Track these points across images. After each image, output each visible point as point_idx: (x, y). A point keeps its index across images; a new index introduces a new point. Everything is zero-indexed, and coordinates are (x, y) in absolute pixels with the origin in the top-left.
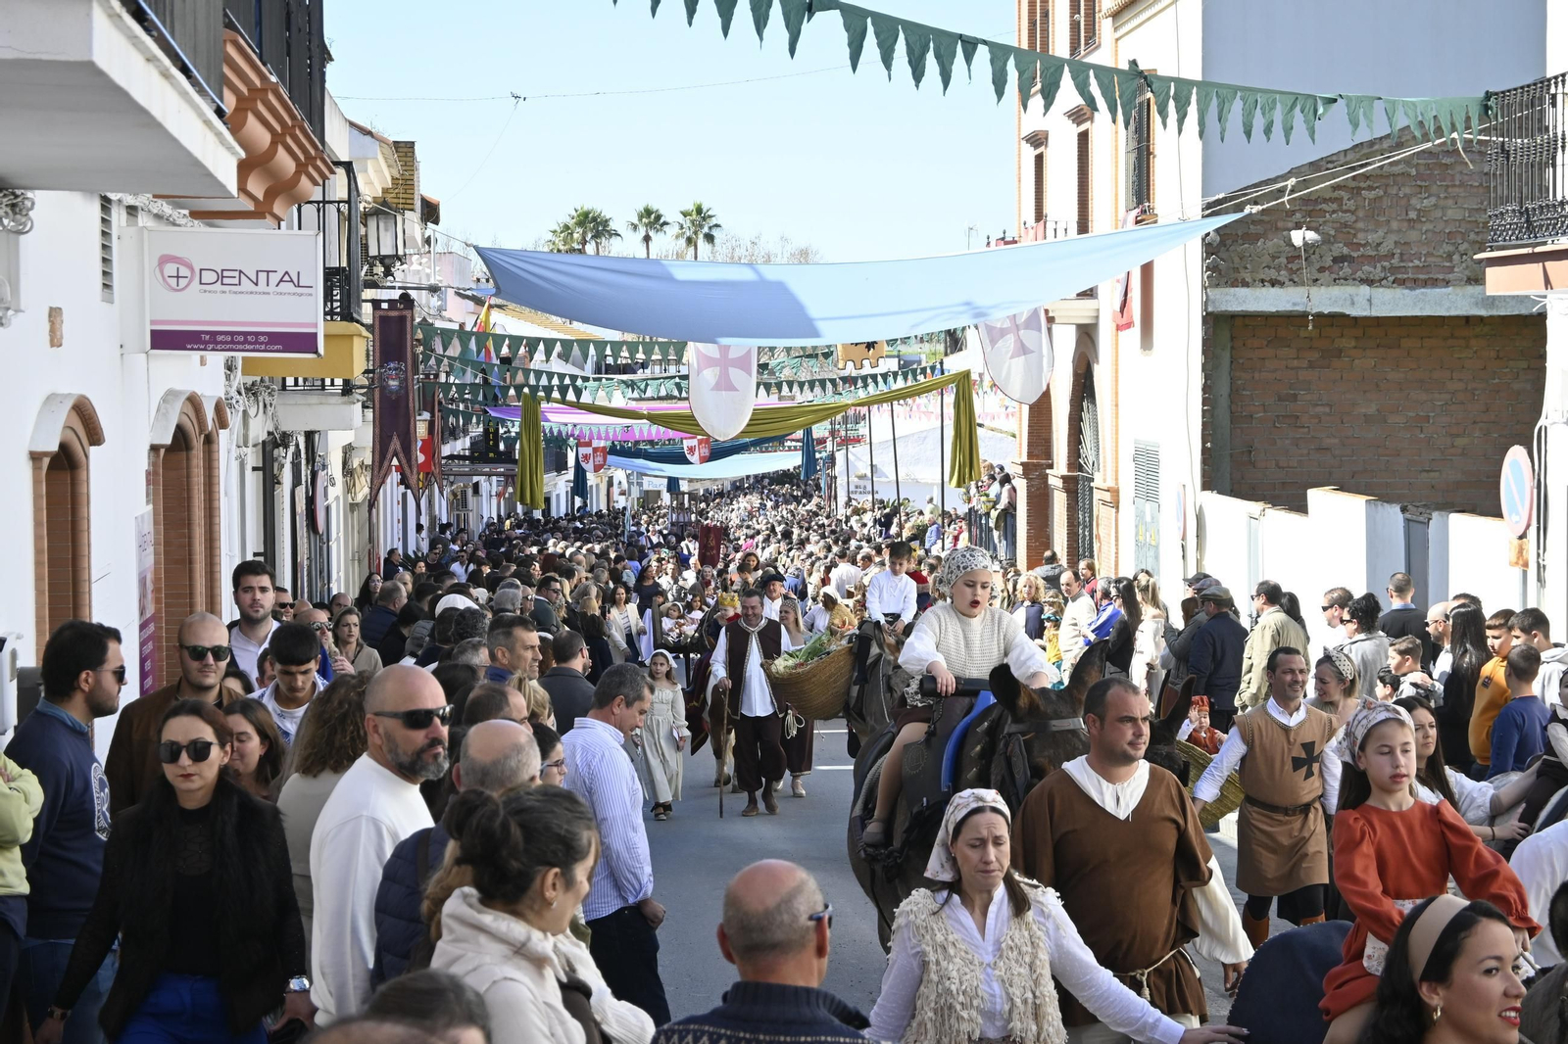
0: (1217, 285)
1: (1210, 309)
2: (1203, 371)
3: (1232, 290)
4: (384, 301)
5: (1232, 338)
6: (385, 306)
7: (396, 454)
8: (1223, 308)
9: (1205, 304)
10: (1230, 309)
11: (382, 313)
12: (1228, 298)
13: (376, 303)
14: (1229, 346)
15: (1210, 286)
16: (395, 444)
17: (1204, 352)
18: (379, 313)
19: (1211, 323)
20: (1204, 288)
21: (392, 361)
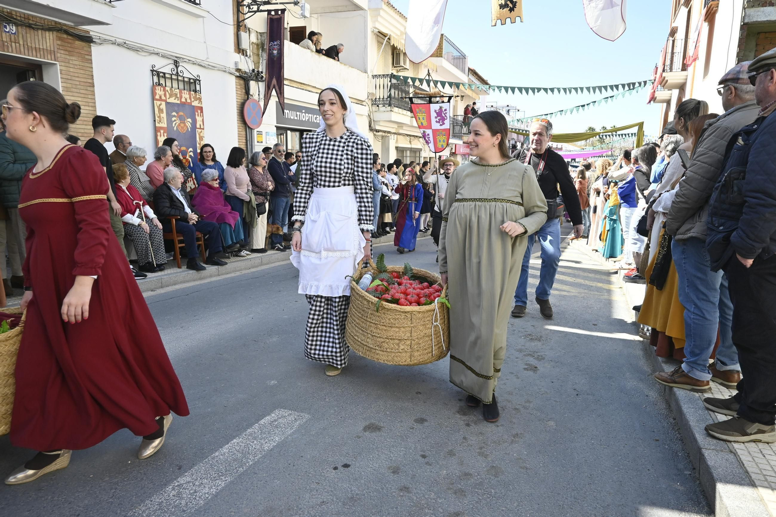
0: (753, 6)
1: (746, 21)
2: (737, 57)
3: (762, 9)
4: (273, 10)
5: (757, 45)
6: (273, 13)
7: (274, 87)
8: (755, 20)
9: (743, 18)
10: (759, 20)
11: (271, 16)
12: (759, 13)
13: (269, 11)
14: (754, 50)
15: (748, 7)
16: (274, 81)
17: (739, 46)
18: (270, 16)
19: (746, 29)
20: (744, 8)
21: (276, 41)
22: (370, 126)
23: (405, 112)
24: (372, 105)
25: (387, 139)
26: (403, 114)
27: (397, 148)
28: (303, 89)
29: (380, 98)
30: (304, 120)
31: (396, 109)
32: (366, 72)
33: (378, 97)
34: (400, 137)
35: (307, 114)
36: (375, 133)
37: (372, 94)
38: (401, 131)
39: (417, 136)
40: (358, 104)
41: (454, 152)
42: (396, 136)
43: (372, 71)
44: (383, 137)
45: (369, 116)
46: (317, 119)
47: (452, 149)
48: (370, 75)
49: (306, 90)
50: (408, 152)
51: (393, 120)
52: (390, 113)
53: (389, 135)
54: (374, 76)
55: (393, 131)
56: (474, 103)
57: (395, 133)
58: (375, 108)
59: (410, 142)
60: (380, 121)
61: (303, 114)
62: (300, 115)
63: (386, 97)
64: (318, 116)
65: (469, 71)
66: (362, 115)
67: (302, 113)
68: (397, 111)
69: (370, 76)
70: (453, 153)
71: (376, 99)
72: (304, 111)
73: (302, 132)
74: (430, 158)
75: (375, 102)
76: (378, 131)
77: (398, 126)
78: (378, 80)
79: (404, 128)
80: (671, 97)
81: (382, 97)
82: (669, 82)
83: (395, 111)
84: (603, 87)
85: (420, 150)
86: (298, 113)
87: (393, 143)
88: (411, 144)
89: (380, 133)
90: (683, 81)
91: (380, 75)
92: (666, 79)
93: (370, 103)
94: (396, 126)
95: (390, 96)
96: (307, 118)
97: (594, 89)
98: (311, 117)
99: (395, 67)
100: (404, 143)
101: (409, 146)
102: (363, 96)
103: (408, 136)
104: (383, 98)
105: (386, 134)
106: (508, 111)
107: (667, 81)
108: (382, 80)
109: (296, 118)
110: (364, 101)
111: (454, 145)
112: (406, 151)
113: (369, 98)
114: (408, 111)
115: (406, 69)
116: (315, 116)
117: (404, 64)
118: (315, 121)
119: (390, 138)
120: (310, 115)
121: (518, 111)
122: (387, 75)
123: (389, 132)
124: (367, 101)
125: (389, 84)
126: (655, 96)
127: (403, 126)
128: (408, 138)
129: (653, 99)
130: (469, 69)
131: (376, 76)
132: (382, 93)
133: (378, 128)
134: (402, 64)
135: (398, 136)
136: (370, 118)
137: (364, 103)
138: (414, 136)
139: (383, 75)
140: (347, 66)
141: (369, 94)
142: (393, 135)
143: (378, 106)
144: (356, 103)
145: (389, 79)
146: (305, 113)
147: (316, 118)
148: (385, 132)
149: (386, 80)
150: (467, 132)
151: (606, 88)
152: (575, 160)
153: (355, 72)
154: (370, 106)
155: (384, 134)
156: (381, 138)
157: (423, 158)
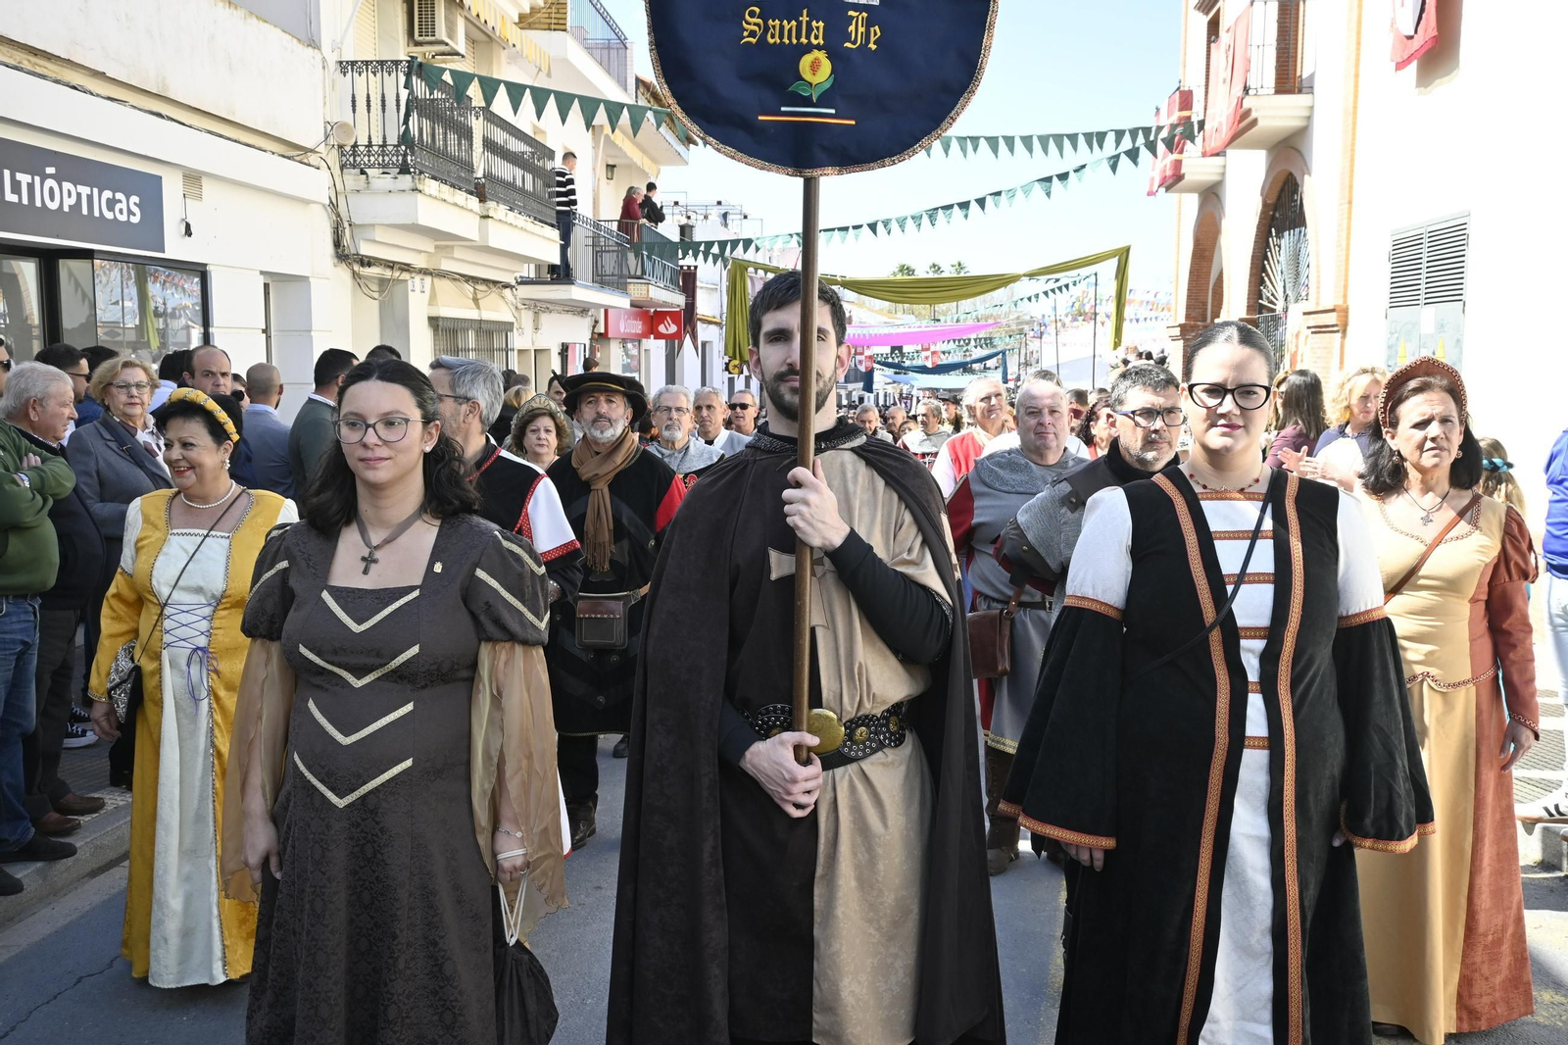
22: (337, 243)
23: (461, 197)
24: (342, 167)
25: (398, 288)
26: (456, 205)
27: (434, 322)
28: (43, 77)
29: (370, 145)
30: (53, 206)
31: (431, 186)
32: (313, 43)
33: (363, 141)
34: (443, 285)
35: (67, 185)
36: (356, 268)
37: (343, 126)
38: (446, 265)
39: (495, 283)
40: (289, 158)
41: (602, 331)
42: (428, 279)
43: (337, 47)
44: (383, 282)
45: (334, 206)
46: (118, 206)
47: (596, 322)
48: (332, 60)
49: (57, 82)
50: (471, 335)
51: (423, 221)
52: (409, 197)
53: (405, 276)
54: (346, 66)
55: (420, 262)
56: (651, 187)
57: (424, 272)
58: (352, 178)
59: (476, 300)
60: (373, 225)
61: (50, 183)
62: (31, 186)
63: (393, 140)
64: (119, 196)
65: (637, 88)
66: (307, 202)
67: (44, 177)
68: (435, 193)
69: (332, 65)
70: (600, 334)
71: (355, 146)
72: (50, 170)
73: (49, 260)
74: (535, 350)
75: (351, 158)
76: (367, 262)
77: (436, 247)
78: (360, 81)
79: (457, 254)
80: (1223, 174)
81: (377, 140)
82: (1261, 123)
83: (427, 190)
84: (1068, 136)
85: (506, 328)
86: (24, 178)
87: (420, 303)
88: (478, 307)
89: (374, 271)
90: (1298, 123)
91: (367, 63)
92: (1254, 115)
93: (333, 158)
94: (428, 245)
95: (405, 138)
96: (73, 201)
97: (1044, 140)
98: (90, 198)
99: (418, 44)
100: (456, 305)
101: (472, 314)
102: (309, 134)
103: (467, 281)
104: (384, 145)
105: (397, 274)
106: (725, 216)
107: (1255, 122)
108: (374, 81)
109: (14, 198)
110: (312, 151)
111: (602, 311)
112: (465, 330)
113: (331, 141)
114: (471, 193)
115: (457, 54)
116: (107, 194)
117: (450, 37)
118: (109, 215)
119: (410, 288)
120: (85, 190)
121: (745, 217)
122: (397, 63)
123: (406, 268)
124: (322, 148)
125: (404, 94)
126: (1182, 171)
127: (452, 247)
128: (468, 288)
129: (1174, 180)
130: (638, 80)
131: (353, 63)
132: (375, 128)
133: (366, 250)
134: (441, 33)
135: (436, 280)
136: (338, 215)
137: (313, 159)
138: (485, 281)
139: (382, 63)
140: (240, 13)
141: (330, 128)
142: (418, 278)
143: (363, 172)
144: (284, 156)
145: (402, 79)
146: (59, 178)
147: (111, 204)
148: (391, 265)
149: (390, 80)
150: (639, 273)
151: (1073, 138)
152: (900, 349)
153: (272, 41)
154: (336, 171)
155: (388, 273)
156: (375, 287)
157: (516, 352)
